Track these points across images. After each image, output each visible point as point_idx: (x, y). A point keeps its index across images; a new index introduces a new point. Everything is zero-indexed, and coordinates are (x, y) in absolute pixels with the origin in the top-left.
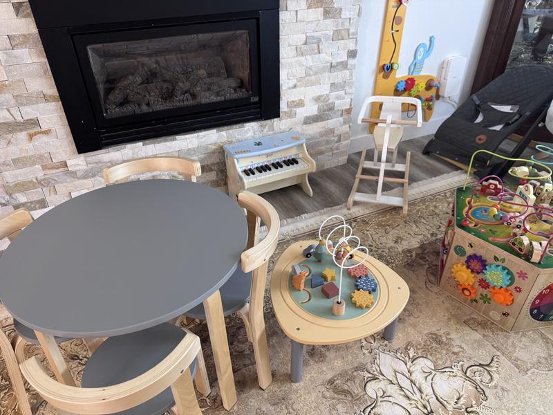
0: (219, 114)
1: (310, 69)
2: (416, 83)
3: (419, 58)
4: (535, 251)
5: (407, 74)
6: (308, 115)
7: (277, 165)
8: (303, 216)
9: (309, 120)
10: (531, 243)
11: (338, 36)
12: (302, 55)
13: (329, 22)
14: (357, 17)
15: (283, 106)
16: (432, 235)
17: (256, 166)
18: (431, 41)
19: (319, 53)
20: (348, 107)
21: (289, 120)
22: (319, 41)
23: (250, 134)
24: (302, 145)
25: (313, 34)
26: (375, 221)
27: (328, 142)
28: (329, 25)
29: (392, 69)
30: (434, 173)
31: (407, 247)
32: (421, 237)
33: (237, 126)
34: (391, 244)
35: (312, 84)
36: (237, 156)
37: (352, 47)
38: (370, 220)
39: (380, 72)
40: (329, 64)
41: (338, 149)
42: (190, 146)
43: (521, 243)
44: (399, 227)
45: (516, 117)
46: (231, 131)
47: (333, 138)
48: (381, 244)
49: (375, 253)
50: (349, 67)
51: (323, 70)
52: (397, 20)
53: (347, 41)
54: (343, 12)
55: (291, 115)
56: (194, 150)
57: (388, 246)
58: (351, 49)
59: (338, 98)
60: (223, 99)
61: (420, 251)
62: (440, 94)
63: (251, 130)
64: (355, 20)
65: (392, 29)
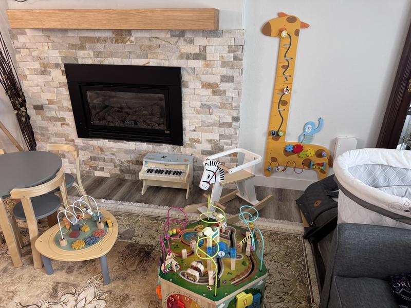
0: (146, 135)
1: (204, 122)
2: (305, 150)
3: (308, 131)
5: (296, 141)
6: (205, 149)
7: (168, 172)
9: (205, 153)
11: (223, 106)
12: (198, 113)
13: (217, 97)
14: (237, 97)
15: (186, 140)
17: (157, 169)
18: (319, 121)
19: (211, 115)
21: (191, 149)
22: (210, 107)
23: (166, 151)
24: (187, 165)
25: (205, 103)
28: (217, 100)
33: (159, 144)
35: (206, 132)
40: (218, 122)
42: (131, 148)
46: (155, 146)
50: (233, 126)
51: (213, 125)
52: (284, 103)
53: (232, 111)
54: (227, 93)
55: (192, 147)
56: (133, 151)
58: (234, 116)
59: (226, 144)
60: (151, 128)
63: (166, 148)
64: (236, 99)
65: (279, 108)
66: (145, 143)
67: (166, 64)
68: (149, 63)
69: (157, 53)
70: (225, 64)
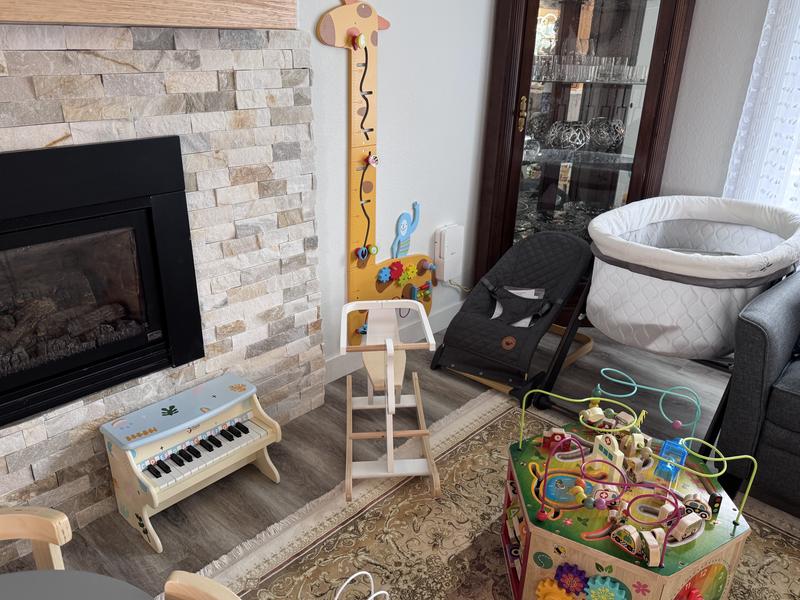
0: (87, 373)
1: (248, 273)
2: (404, 268)
3: (403, 233)
4: (651, 550)
5: (390, 257)
6: (253, 343)
7: (210, 444)
8: (271, 529)
9: (254, 351)
10: (641, 535)
11: (285, 220)
12: (232, 254)
13: (269, 201)
14: (310, 190)
15: (208, 337)
16: (483, 517)
17: (170, 453)
18: (414, 209)
19: (260, 248)
20: (316, 320)
21: (220, 356)
22: (257, 231)
23: (151, 394)
24: (251, 398)
25: (245, 222)
26: (393, 510)
27: (291, 378)
28: (270, 207)
29: (369, 253)
30: (457, 401)
31: (453, 552)
32: (468, 525)
33: (125, 385)
34: (428, 552)
35: (253, 295)
36: (132, 445)
37: (309, 233)
38: (385, 510)
39: (352, 260)
40: (277, 262)
41: (307, 384)
42: (31, 442)
43: (628, 538)
44: (432, 515)
45: (546, 307)
46: (113, 397)
47: (298, 370)
48: (413, 555)
49: (408, 578)
50: (308, 262)
51: (270, 271)
52: (367, 187)
53: (301, 226)
54: (289, 186)
55: (223, 348)
56: (39, 447)
57: (424, 557)
58: (308, 236)
59: (298, 309)
60: (93, 344)
61: (474, 556)
62: (438, 277)
63: (152, 387)
64: (308, 196)
65: (361, 199)
66: (80, 403)
67: (130, 133)
68: (68, 136)
69: (95, 101)
70: (278, 117)
